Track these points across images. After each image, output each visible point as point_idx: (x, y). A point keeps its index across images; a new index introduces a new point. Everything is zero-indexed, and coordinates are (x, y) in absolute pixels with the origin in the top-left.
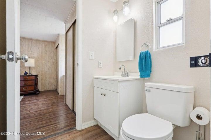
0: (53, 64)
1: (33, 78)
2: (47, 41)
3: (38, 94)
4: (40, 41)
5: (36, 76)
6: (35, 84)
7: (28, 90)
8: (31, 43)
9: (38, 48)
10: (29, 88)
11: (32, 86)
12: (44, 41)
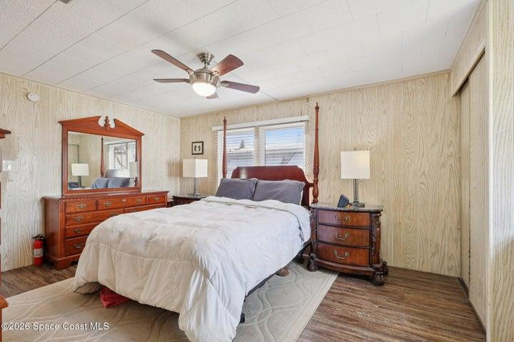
0: (443, 165)
1: (365, 221)
2: (414, 79)
3: (381, 284)
4: (388, 85)
5: (376, 214)
6: (371, 243)
7: (348, 261)
8: (363, 100)
9: (385, 112)
10: (351, 254)
11: (361, 251)
12: (404, 81)
